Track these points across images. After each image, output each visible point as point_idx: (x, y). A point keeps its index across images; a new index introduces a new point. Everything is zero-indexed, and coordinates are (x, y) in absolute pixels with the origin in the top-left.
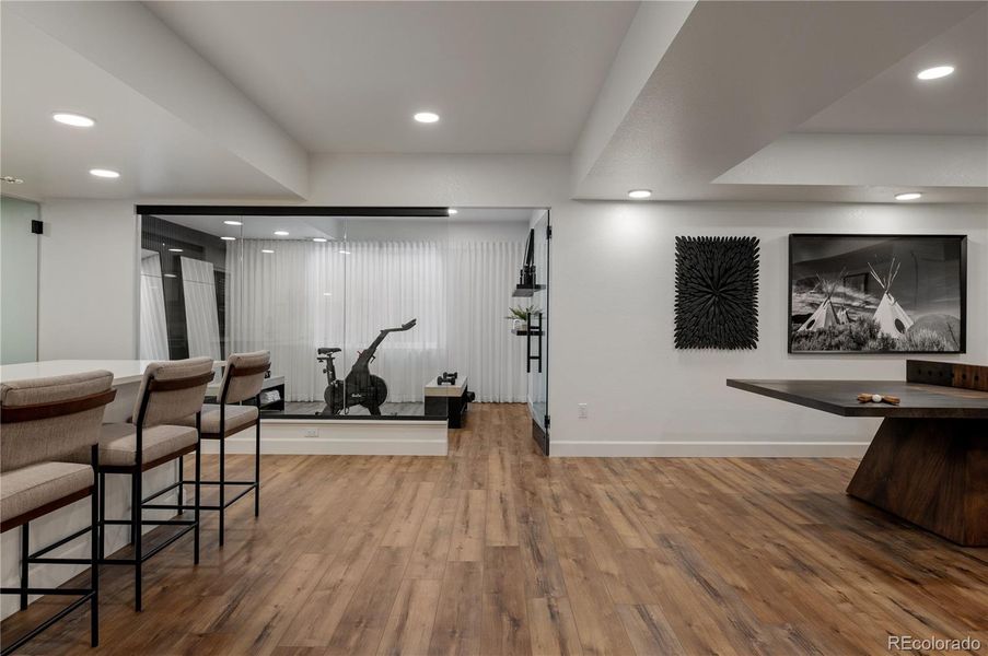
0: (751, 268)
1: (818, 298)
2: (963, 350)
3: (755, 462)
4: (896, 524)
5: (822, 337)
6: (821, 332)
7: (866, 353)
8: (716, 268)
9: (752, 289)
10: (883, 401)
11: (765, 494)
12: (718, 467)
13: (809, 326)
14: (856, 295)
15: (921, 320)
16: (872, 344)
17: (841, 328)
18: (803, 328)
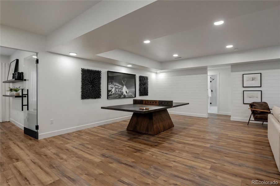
0: (99, 78)
1: (113, 86)
2: (135, 97)
3: (101, 126)
4: (141, 134)
5: (114, 95)
6: (114, 94)
7: (122, 98)
8: (92, 78)
9: (100, 84)
10: (146, 109)
11: (112, 134)
12: (95, 130)
13: (111, 93)
14: (120, 86)
15: (130, 91)
16: (122, 96)
17: (117, 93)
18: (110, 93)
